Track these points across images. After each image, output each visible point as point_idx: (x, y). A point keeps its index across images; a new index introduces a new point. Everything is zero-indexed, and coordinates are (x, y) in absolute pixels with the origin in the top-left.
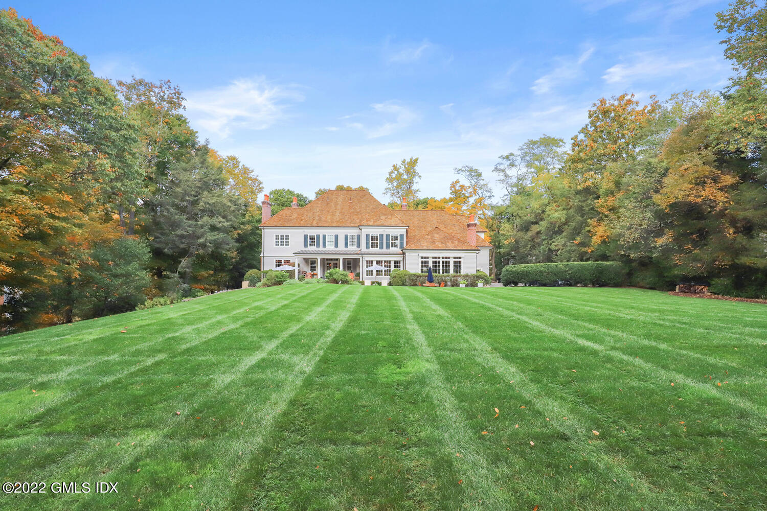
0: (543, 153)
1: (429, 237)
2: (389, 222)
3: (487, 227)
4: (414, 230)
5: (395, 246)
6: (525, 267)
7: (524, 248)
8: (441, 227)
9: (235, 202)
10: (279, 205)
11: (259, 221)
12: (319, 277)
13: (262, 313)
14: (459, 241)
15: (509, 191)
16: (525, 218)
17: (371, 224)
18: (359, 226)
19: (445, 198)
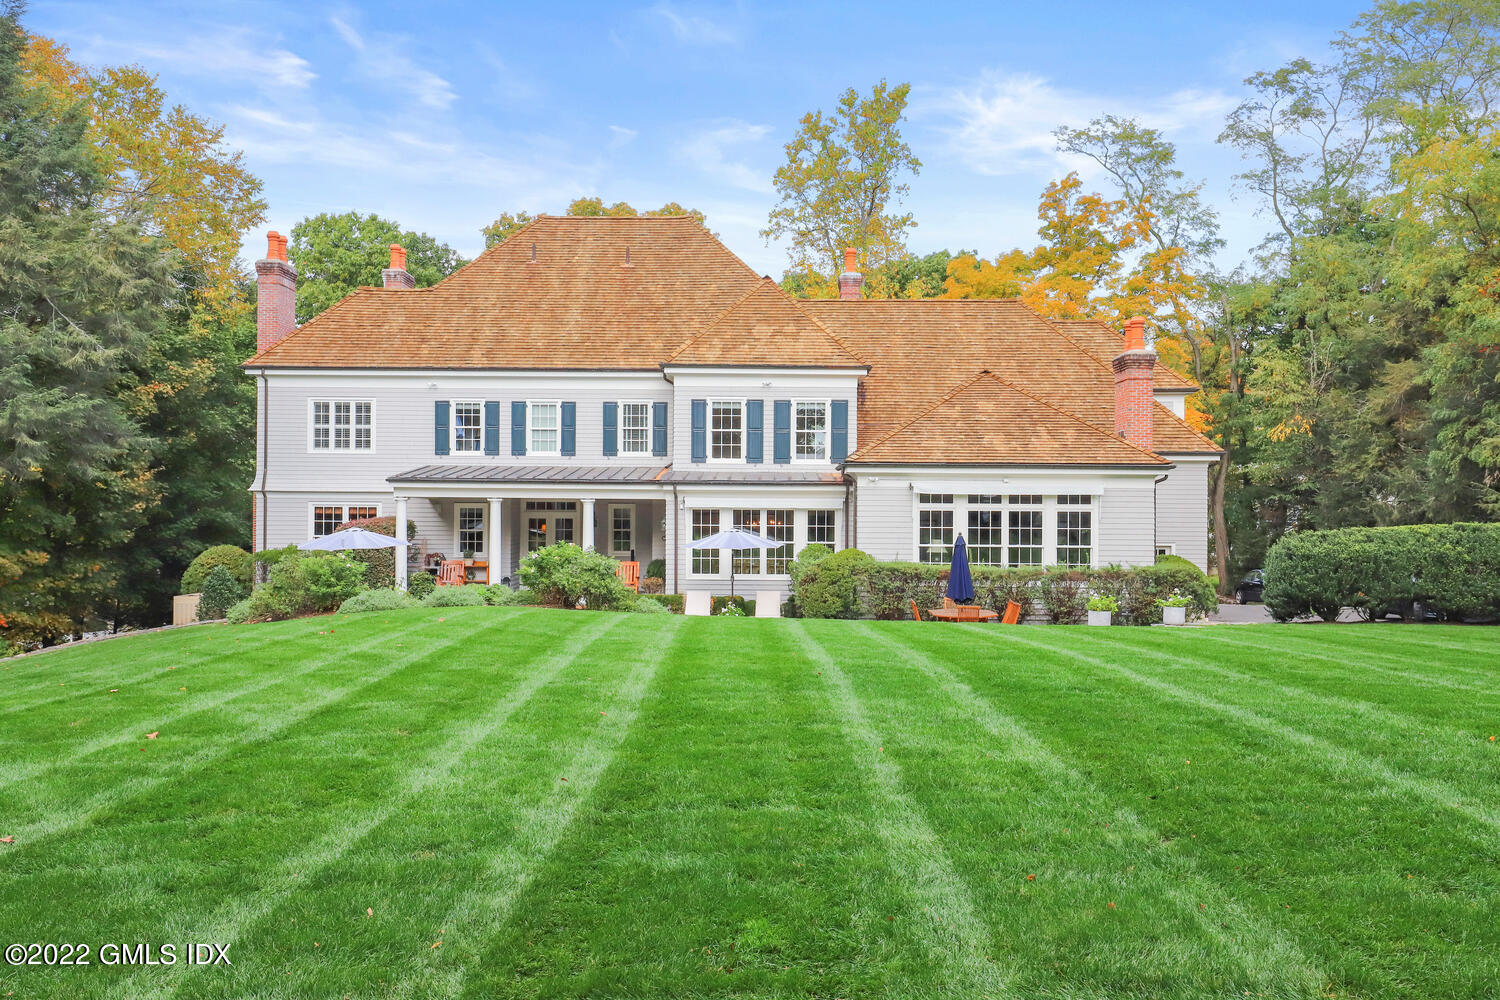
0: (1442, 57)
1: (955, 412)
2: (786, 351)
3: (1193, 371)
4: (890, 384)
5: (811, 451)
6: (1369, 539)
7: (1350, 458)
8: (1006, 370)
9: (142, 260)
10: (333, 278)
11: (247, 345)
12: (495, 576)
13: (213, 750)
14: (1081, 426)
15: (1289, 219)
16: (1358, 333)
17: (711, 358)
18: (663, 367)
19: (1017, 253)
